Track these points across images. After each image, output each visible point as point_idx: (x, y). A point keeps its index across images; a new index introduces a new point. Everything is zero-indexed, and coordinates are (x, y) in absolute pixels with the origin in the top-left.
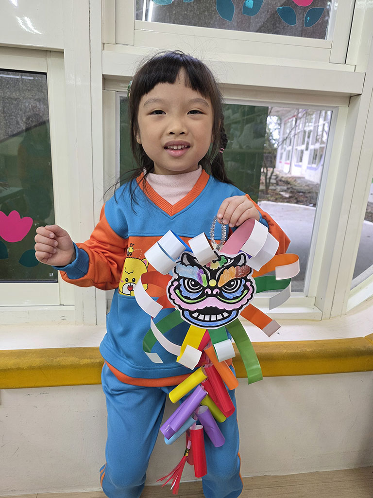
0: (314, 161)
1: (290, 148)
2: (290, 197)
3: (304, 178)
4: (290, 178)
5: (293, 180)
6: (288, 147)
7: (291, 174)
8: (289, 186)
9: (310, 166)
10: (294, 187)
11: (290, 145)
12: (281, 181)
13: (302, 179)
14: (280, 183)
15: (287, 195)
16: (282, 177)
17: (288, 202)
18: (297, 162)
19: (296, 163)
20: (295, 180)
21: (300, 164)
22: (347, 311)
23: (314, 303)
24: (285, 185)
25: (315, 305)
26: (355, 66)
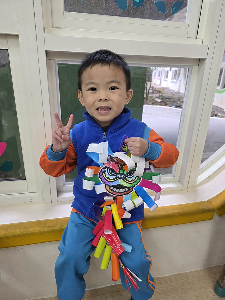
0: (175, 77)
1: (161, 69)
2: (161, 102)
3: (169, 88)
7: (161, 85)
8: (160, 94)
9: (172, 80)
10: (163, 95)
12: (155, 90)
13: (168, 89)
14: (155, 92)
15: (159, 101)
16: (156, 88)
17: (160, 105)
18: (165, 78)
20: (164, 90)
21: (167, 79)
22: (197, 184)
23: (178, 180)
24: (158, 93)
25: (179, 181)
26: (203, 39)
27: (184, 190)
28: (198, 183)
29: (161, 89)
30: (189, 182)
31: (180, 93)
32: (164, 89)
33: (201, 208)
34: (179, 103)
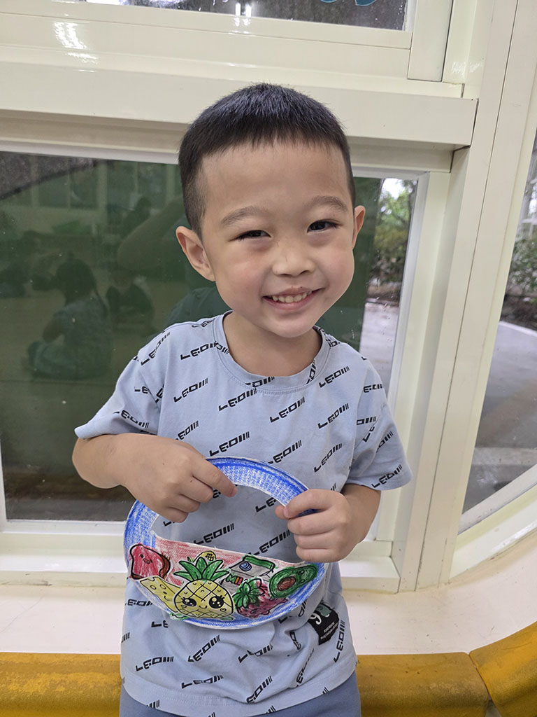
22: (451, 577)
23: (390, 554)
25: (390, 557)
26: (464, 85)
27: (403, 591)
28: (454, 573)
30: (420, 567)
33: (435, 685)
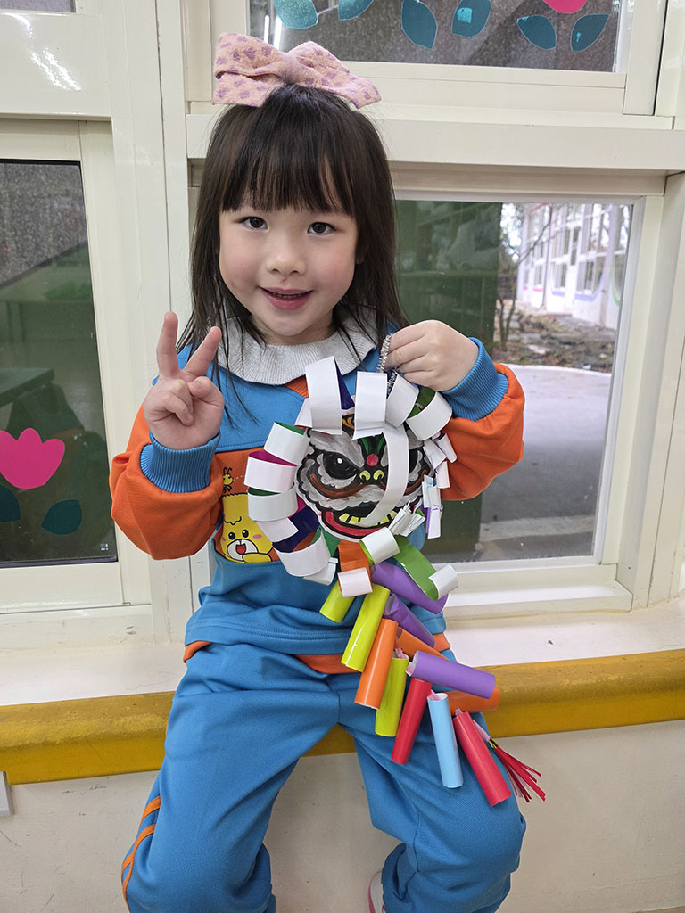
0: (588, 282)
1: (542, 261)
2: (547, 354)
3: (570, 315)
4: (544, 316)
5: (551, 321)
6: (538, 259)
7: (545, 309)
8: (544, 333)
9: (580, 293)
10: (554, 335)
11: (542, 256)
12: (528, 323)
13: (567, 318)
14: (526, 327)
15: (542, 351)
16: (530, 316)
17: (544, 363)
18: (556, 287)
19: (555, 290)
20: (555, 320)
21: (562, 289)
24: (537, 330)
29: (547, 318)
31: (604, 327)
32: (555, 318)
34: (603, 356)
